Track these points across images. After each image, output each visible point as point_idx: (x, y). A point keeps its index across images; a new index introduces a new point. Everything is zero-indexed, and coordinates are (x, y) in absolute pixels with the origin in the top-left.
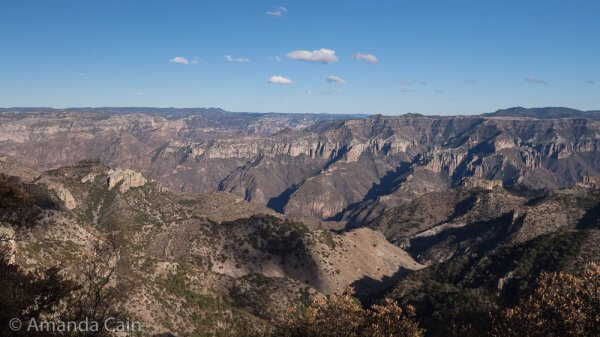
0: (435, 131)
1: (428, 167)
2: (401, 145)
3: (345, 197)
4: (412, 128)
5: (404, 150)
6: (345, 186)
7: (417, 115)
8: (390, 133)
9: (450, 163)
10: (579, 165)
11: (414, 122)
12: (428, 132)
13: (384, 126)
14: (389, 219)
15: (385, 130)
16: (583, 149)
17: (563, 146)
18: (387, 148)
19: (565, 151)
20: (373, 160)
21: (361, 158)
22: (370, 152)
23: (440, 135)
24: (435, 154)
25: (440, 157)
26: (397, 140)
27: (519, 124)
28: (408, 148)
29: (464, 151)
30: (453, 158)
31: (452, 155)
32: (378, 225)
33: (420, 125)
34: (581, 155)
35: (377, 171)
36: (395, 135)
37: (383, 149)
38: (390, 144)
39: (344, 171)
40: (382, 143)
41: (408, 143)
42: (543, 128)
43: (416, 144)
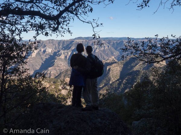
0: (59, 45)
1: (60, 57)
2: (49, 50)
3: (33, 70)
4: (51, 44)
5: (50, 52)
6: (33, 65)
7: (52, 40)
8: (45, 46)
9: (67, 55)
10: (101, 54)
11: (52, 42)
12: (57, 45)
13: (42, 44)
14: (64, 74)
15: (43, 45)
16: (101, 49)
17: (97, 48)
18: (44, 51)
19: (97, 50)
20: (41, 56)
21: (36, 55)
22: (39, 53)
23: (61, 46)
24: (62, 52)
25: (64, 53)
26: (48, 48)
27: (84, 42)
28: (51, 51)
29: (70, 51)
30: (68, 53)
31: (67, 53)
32: (60, 77)
33: (54, 43)
34: (101, 51)
35: (43, 60)
36: (47, 47)
37: (43, 51)
38: (46, 50)
39: (31, 60)
40: (42, 50)
41: (51, 49)
42: (90, 43)
43: (54, 49)
